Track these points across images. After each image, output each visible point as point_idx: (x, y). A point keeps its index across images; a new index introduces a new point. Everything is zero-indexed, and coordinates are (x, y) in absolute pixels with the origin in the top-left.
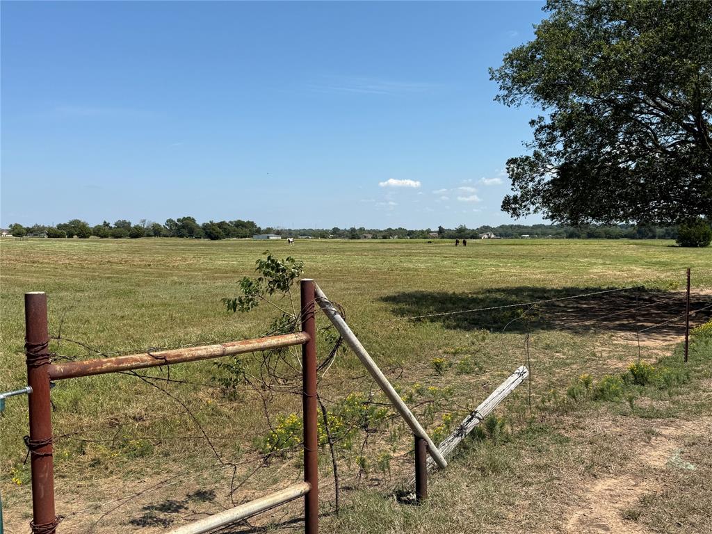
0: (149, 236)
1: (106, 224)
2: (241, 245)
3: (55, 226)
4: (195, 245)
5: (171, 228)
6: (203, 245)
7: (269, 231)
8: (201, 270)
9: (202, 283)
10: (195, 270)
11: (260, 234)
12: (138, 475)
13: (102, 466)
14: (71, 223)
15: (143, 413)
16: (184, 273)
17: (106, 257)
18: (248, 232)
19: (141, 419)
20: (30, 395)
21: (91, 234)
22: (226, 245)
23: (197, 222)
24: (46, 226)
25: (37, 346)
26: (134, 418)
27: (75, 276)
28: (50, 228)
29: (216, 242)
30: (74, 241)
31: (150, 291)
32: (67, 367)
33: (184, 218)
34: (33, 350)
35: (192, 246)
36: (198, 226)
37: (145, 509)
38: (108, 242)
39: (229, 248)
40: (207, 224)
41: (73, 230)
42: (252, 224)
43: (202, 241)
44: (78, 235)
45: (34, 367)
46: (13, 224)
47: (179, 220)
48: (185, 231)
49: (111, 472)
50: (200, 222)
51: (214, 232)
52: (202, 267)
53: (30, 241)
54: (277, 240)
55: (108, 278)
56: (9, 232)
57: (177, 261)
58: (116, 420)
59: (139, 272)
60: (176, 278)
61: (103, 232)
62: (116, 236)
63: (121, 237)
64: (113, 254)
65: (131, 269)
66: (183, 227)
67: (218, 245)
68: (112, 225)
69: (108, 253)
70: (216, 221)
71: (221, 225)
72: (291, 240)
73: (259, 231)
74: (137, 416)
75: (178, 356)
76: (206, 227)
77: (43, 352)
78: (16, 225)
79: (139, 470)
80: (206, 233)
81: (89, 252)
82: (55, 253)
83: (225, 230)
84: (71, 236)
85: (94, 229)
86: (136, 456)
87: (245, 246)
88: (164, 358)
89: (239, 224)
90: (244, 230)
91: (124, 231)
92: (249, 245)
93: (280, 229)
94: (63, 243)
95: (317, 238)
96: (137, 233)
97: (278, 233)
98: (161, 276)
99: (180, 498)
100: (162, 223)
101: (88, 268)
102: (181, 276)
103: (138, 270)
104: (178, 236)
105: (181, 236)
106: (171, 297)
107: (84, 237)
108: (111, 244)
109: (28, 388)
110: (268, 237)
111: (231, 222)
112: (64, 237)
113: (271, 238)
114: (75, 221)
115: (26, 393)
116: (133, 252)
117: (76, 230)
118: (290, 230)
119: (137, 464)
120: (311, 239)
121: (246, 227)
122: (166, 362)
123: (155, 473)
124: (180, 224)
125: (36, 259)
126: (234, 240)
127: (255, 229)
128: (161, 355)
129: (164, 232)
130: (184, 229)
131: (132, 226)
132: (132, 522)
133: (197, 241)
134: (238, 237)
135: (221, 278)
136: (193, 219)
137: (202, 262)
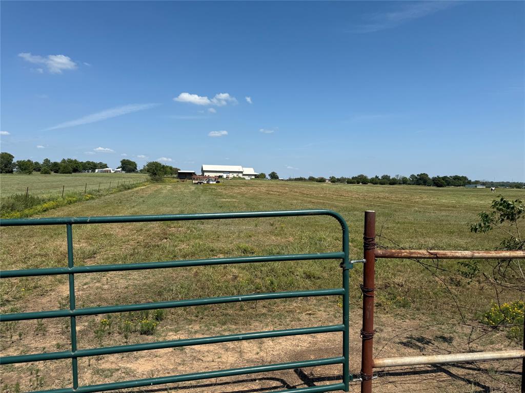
0: (400, 184)
1: (377, 177)
2: (457, 191)
3: (351, 178)
4: (428, 190)
5: (413, 180)
6: (432, 190)
7: (477, 183)
8: (432, 205)
9: (433, 213)
10: (428, 205)
11: (470, 184)
12: (402, 317)
13: (382, 308)
14: (359, 176)
15: (404, 283)
16: (422, 206)
17: (377, 195)
18: (462, 183)
19: (402, 286)
20: (365, 264)
21: (369, 182)
22: (447, 191)
23: (429, 177)
24: (347, 177)
25: (369, 239)
26: (398, 285)
27: (362, 204)
28: (348, 179)
29: (441, 188)
30: (360, 186)
31: (402, 215)
32: (384, 252)
33: (421, 174)
34: (368, 241)
35: (425, 190)
36: (429, 179)
37: (408, 338)
38: (377, 186)
39: (449, 192)
40: (436, 177)
41: (360, 180)
42: (465, 178)
43: (432, 188)
44: (362, 183)
45: (368, 249)
46: (331, 176)
47: (418, 175)
48: (421, 182)
49: (387, 312)
50: (431, 176)
51: (440, 182)
52: (432, 203)
53: (338, 186)
54: (483, 189)
55: (379, 206)
56: (329, 180)
57: (417, 198)
58: (389, 284)
59: (395, 204)
60: (417, 209)
61: (375, 181)
62: (382, 184)
63: (384, 184)
64: (380, 193)
65: (391, 202)
66: (420, 179)
67: (443, 190)
68: (380, 178)
69: (377, 192)
70: (441, 176)
71: (444, 178)
72: (493, 189)
73: (470, 183)
74: (400, 284)
75: (444, 254)
76: (434, 179)
77: (373, 242)
78: (333, 177)
79: (402, 314)
80: (435, 183)
81: (368, 192)
82: (351, 192)
83: (446, 181)
84: (358, 183)
85: (370, 180)
86: (400, 306)
87: (460, 191)
88: (436, 255)
89: (456, 178)
90: (459, 181)
91: (386, 181)
92: (462, 191)
93: (484, 181)
94: (355, 186)
95: (513, 188)
96: (393, 182)
97: (483, 184)
98: (408, 206)
99: (428, 336)
100: (408, 177)
101: (368, 200)
102: (420, 208)
103: (395, 202)
104: (417, 184)
105: (419, 185)
106: (415, 219)
107: (365, 183)
108: (379, 188)
109: (364, 260)
110: (476, 186)
111: (450, 177)
112: (355, 183)
113: (478, 187)
114: (361, 175)
115: (363, 262)
116: (391, 193)
117: (361, 180)
118: (492, 182)
119: (401, 311)
120: (508, 189)
121: (460, 180)
122: (437, 257)
123: (412, 318)
124: (419, 177)
125: (342, 194)
126: (452, 188)
127: (466, 181)
128: (434, 253)
129: (409, 182)
130: (421, 180)
131: (391, 178)
132: (402, 343)
133: (428, 188)
134: (455, 186)
135: (445, 210)
136: (427, 175)
137: (432, 200)
